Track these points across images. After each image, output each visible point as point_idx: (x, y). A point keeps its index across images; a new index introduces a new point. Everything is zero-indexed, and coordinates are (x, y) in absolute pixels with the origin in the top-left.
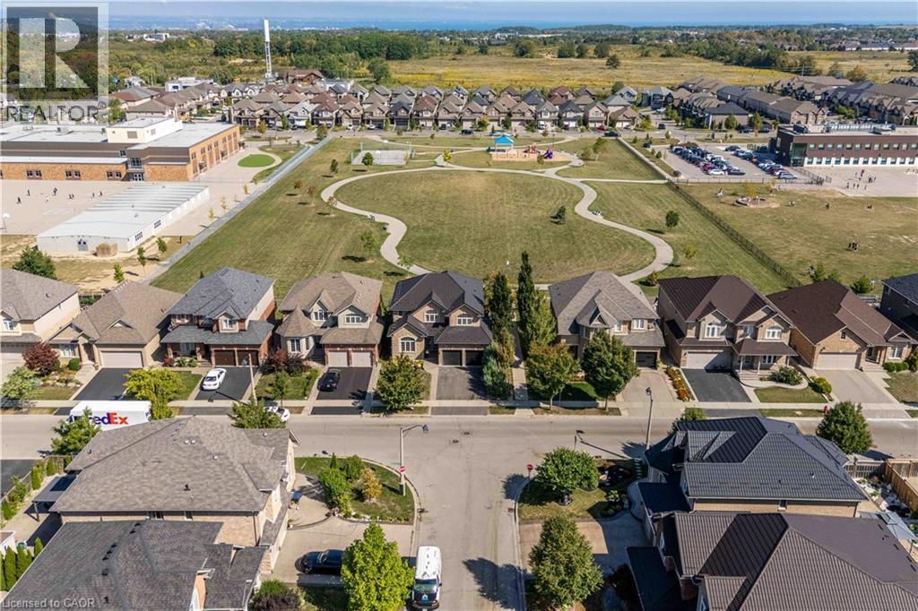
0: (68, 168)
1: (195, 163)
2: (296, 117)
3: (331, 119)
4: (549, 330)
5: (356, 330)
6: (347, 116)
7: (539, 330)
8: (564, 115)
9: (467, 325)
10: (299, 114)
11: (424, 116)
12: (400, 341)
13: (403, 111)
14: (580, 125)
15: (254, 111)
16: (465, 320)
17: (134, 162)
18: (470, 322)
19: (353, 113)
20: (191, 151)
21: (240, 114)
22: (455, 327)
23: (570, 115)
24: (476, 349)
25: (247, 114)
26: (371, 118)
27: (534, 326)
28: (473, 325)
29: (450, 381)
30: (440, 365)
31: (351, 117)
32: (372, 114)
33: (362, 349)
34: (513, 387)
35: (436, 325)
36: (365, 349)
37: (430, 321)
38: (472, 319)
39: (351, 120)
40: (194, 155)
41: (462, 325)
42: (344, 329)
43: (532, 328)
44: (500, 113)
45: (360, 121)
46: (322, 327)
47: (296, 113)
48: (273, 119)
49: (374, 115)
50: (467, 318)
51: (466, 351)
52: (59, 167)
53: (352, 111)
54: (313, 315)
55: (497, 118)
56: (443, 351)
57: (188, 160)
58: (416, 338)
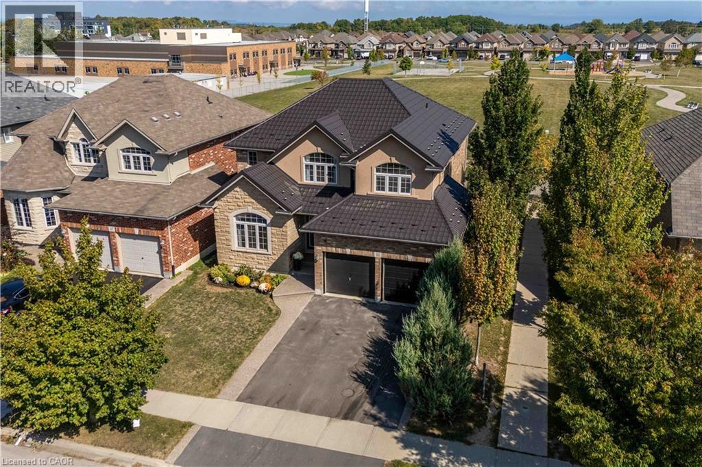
0: (119, 65)
1: (233, 65)
2: (362, 50)
3: (394, 51)
4: (642, 218)
5: (139, 186)
6: (409, 49)
7: (607, 210)
8: (635, 47)
9: (399, 193)
10: (365, 47)
11: (484, 47)
12: (234, 222)
13: (463, 43)
14: (652, 58)
15: (326, 44)
16: (393, 182)
17: (174, 59)
18: (407, 187)
19: (415, 46)
20: (229, 51)
21: (314, 47)
22: (368, 197)
23: (644, 46)
24: (410, 258)
25: (320, 46)
26: (431, 49)
27: (593, 196)
28: (416, 194)
29: (318, 339)
30: (318, 291)
31: (413, 50)
32: (432, 46)
33: (136, 231)
34: (500, 388)
35: (327, 192)
36: (143, 232)
37: (315, 182)
38: (413, 177)
39: (413, 52)
40: (233, 56)
41: (387, 193)
42: (117, 183)
43: (584, 203)
44: (563, 44)
45: (421, 52)
46: (86, 179)
47: (362, 46)
48: (342, 51)
49: (435, 47)
50: (400, 176)
51: (387, 261)
52: (112, 63)
53: (415, 44)
54: (70, 149)
55: (560, 50)
56: (328, 255)
57: (225, 60)
58: (268, 217)
